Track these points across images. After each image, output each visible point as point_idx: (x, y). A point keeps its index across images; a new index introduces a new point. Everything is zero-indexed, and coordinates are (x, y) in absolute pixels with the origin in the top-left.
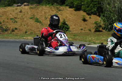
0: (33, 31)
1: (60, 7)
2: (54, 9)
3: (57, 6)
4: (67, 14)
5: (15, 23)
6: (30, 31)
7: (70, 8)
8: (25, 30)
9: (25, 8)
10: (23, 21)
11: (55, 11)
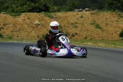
0: (93, 37)
1: (121, 14)
2: (115, 16)
3: (119, 12)
5: (76, 28)
6: (91, 37)
8: (86, 35)
9: (86, 13)
10: (83, 27)
11: (117, 18)
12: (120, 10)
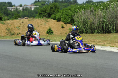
2: (43, 21)
4: (52, 23)
7: (54, 20)
9: (25, 20)
10: (24, 29)
11: (44, 22)
12: (47, 17)
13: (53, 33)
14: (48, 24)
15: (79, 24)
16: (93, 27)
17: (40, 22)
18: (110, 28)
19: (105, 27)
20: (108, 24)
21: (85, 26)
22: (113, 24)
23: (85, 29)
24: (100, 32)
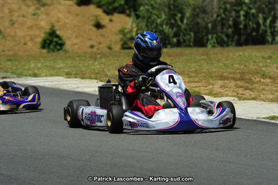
4: (60, 12)
13: (64, 47)
14: (48, 14)
15: (154, 12)
16: (203, 24)
17: (20, 9)
18: (262, 27)
19: (243, 23)
20: (253, 11)
21: (173, 21)
22: (273, 13)
23: (175, 29)
24: (225, 39)
